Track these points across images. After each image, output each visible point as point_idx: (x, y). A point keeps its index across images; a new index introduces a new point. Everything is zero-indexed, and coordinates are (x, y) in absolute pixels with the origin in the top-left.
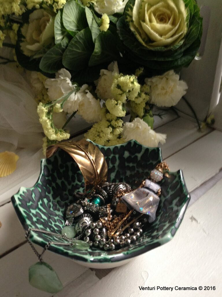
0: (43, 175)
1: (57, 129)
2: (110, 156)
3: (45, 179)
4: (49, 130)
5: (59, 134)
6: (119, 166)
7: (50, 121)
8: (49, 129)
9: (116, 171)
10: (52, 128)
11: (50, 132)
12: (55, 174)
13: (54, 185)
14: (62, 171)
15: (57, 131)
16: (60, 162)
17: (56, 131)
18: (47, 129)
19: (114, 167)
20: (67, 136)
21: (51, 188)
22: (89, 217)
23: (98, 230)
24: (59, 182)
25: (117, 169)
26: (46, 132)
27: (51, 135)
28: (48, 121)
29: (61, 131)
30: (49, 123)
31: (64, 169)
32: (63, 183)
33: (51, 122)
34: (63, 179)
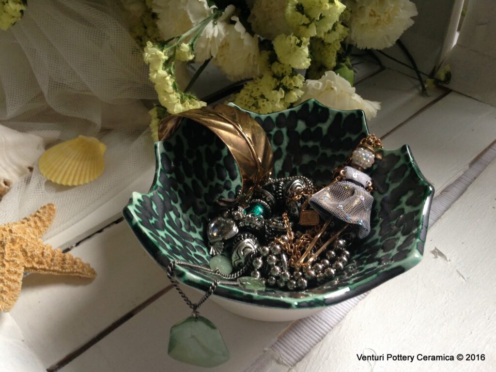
0: (161, 170)
1: (183, 94)
2: (271, 130)
3: (167, 177)
4: (171, 96)
5: (187, 101)
6: (288, 148)
7: (171, 77)
8: (171, 93)
9: (284, 157)
10: (176, 91)
11: (173, 98)
12: (181, 168)
13: (180, 187)
14: (190, 161)
15: (184, 97)
16: (186, 147)
17: (182, 97)
18: (166, 93)
19: (279, 150)
21: (177, 193)
22: (251, 238)
23: (274, 258)
24: (188, 181)
25: (285, 153)
26: (165, 99)
27: (174, 104)
28: (168, 78)
29: (190, 98)
30: (170, 81)
31: (195, 158)
32: (194, 182)
33: (173, 80)
34: (194, 177)
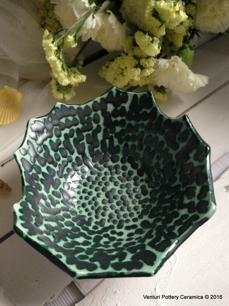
1: (70, 70)
4: (60, 74)
5: (72, 77)
7: (60, 61)
10: (64, 70)
15: (70, 73)
17: (68, 75)
20: (82, 79)
29: (74, 73)
